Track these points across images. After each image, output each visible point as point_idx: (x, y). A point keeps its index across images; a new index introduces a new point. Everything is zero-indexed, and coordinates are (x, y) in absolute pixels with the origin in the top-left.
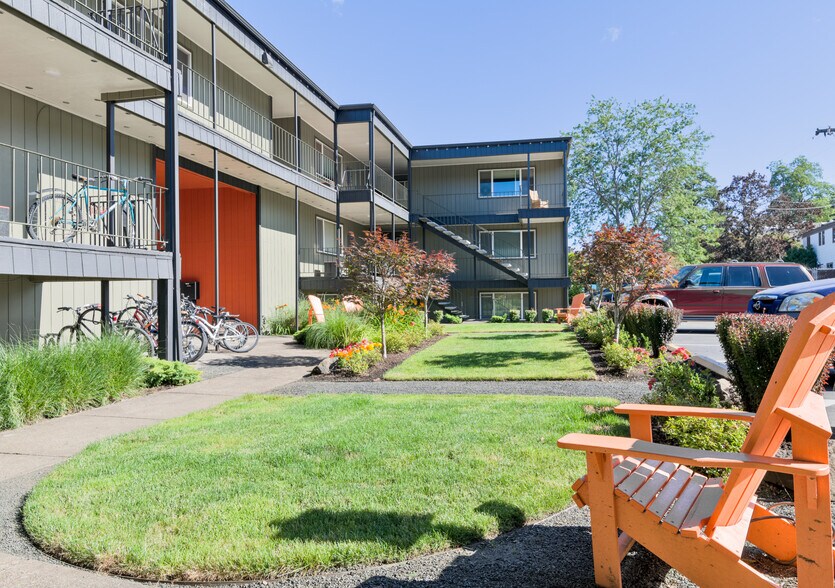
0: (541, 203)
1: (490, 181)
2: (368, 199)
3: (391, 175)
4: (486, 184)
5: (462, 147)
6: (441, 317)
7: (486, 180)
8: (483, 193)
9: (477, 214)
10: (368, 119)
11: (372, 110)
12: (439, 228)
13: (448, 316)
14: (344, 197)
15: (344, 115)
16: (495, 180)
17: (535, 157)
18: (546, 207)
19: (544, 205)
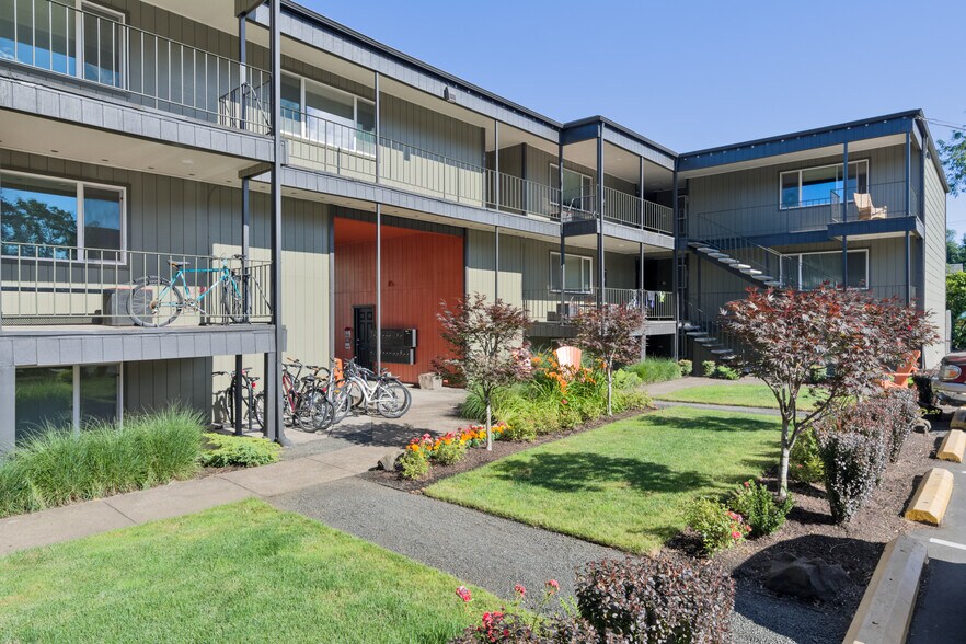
0: (873, 210)
1: (797, 185)
2: (594, 231)
3: (639, 196)
4: (792, 190)
5: (745, 146)
6: (712, 370)
7: (791, 184)
8: (786, 203)
9: (777, 232)
10: (594, 135)
11: (601, 122)
12: (715, 254)
13: (723, 369)
14: (568, 230)
15: (570, 133)
16: (804, 184)
17: (856, 146)
18: (883, 216)
19: (880, 213)
